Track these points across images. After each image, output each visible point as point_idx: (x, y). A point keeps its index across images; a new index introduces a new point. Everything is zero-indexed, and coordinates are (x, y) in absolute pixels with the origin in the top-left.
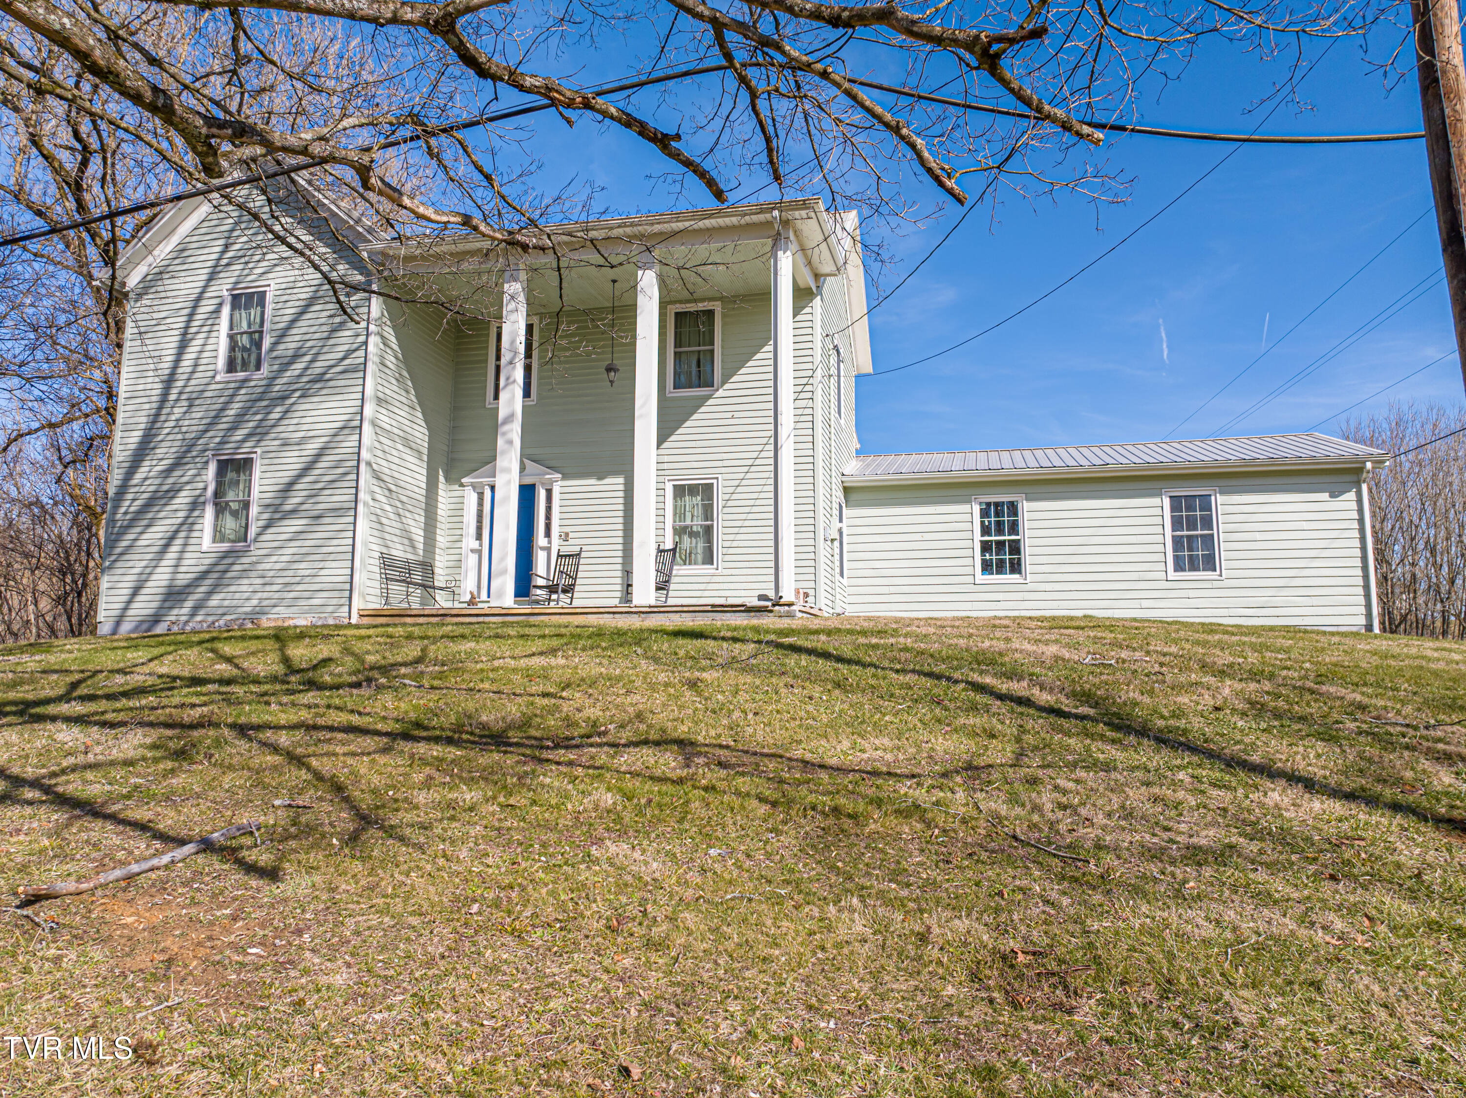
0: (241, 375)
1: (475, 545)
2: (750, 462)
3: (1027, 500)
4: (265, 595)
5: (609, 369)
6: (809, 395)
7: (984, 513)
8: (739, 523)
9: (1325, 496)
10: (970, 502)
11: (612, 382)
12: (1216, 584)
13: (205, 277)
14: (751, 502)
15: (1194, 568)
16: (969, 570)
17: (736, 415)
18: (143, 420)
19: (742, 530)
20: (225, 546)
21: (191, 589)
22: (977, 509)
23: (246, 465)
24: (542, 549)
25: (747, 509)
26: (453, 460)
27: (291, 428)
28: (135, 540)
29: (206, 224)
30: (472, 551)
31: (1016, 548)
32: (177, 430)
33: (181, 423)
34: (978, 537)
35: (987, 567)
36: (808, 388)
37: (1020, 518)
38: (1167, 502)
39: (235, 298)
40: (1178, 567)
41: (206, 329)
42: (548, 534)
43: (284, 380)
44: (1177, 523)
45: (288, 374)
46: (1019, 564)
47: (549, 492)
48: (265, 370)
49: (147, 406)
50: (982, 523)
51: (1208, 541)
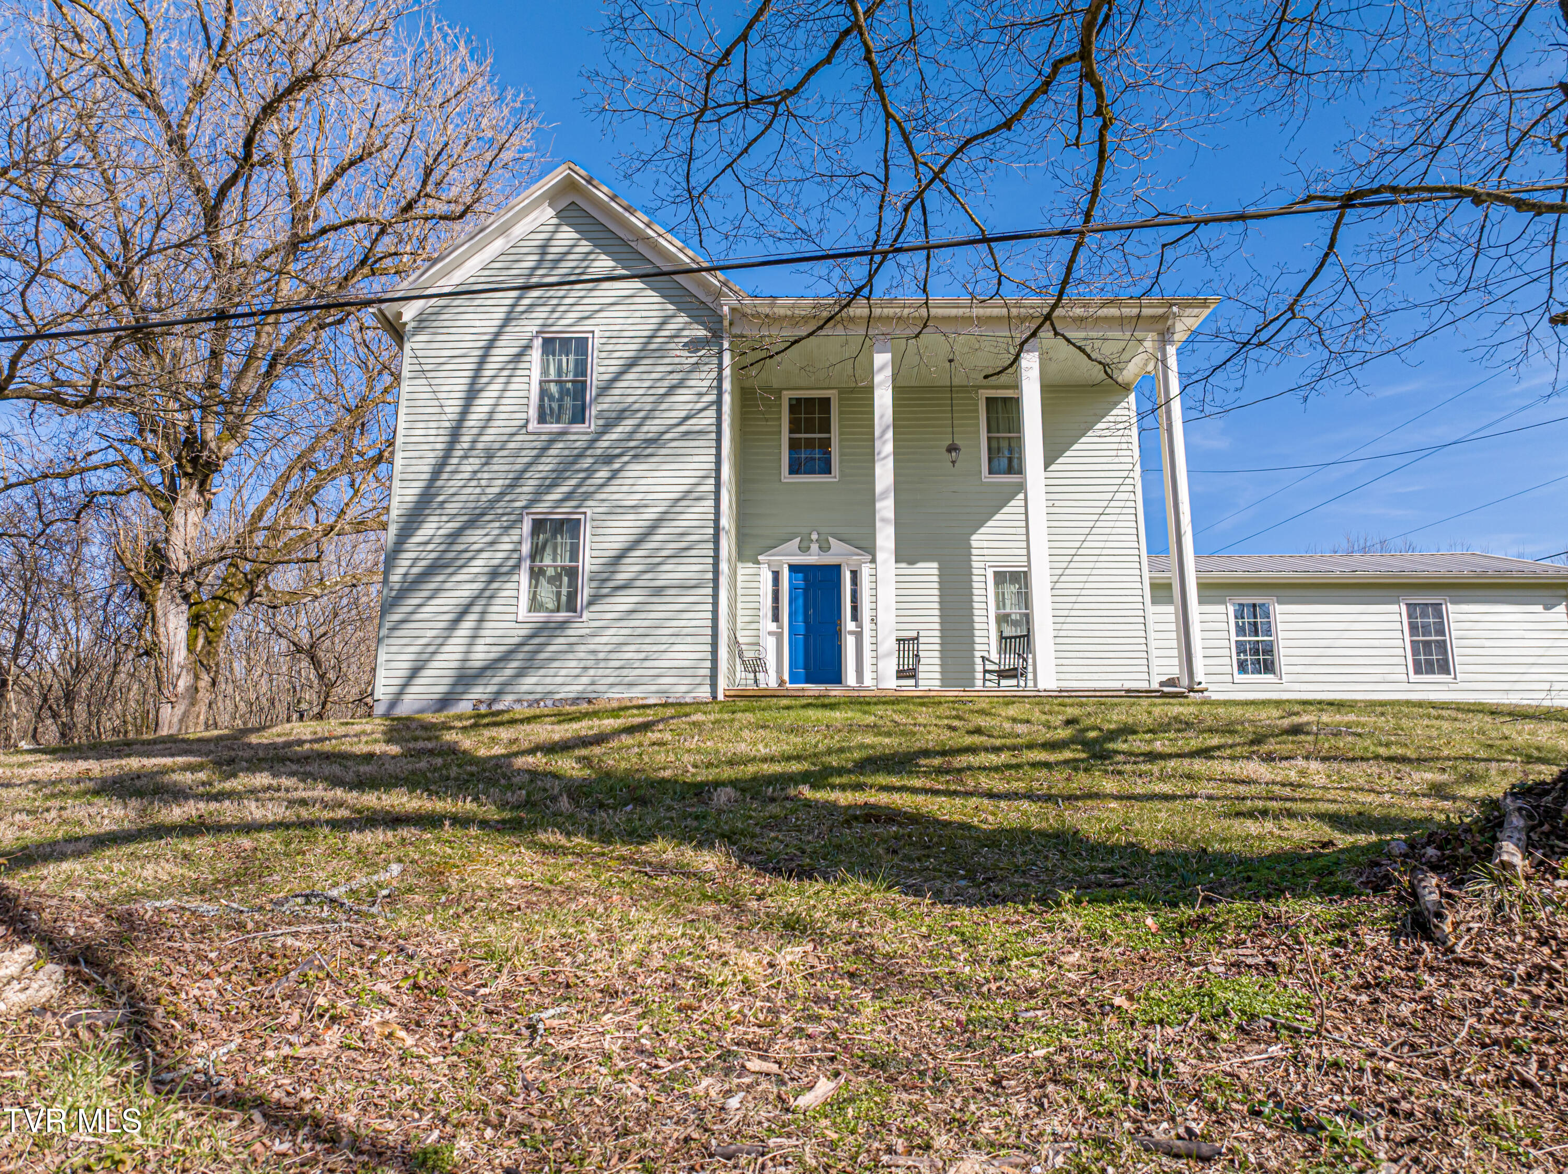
0: (555, 427)
1: (773, 627)
2: (1073, 552)
3: (1279, 603)
4: (600, 672)
5: (952, 448)
6: (1131, 488)
7: (1239, 615)
8: (1065, 613)
9: (1540, 608)
10: (1224, 603)
11: (953, 462)
12: (1452, 686)
13: (502, 316)
14: (1077, 592)
15: (1431, 671)
16: (1228, 669)
17: (1057, 503)
18: (425, 468)
19: (1069, 620)
20: (540, 616)
21: (501, 665)
22: (1231, 609)
23: (570, 527)
24: (851, 633)
25: (1073, 599)
26: (744, 535)
27: (625, 489)
28: (420, 605)
29: (502, 258)
30: (770, 633)
31: (1269, 650)
32: (474, 483)
33: (479, 475)
34: (1234, 638)
35: (1242, 667)
36: (1128, 481)
37: (1272, 619)
38: (1404, 608)
39: (548, 343)
40: (1418, 671)
41: (506, 373)
42: (855, 618)
43: (614, 436)
44: (1413, 628)
45: (619, 429)
46: (1273, 663)
47: (854, 574)
48: (592, 425)
49: (432, 454)
50: (1237, 624)
51: (1442, 646)
